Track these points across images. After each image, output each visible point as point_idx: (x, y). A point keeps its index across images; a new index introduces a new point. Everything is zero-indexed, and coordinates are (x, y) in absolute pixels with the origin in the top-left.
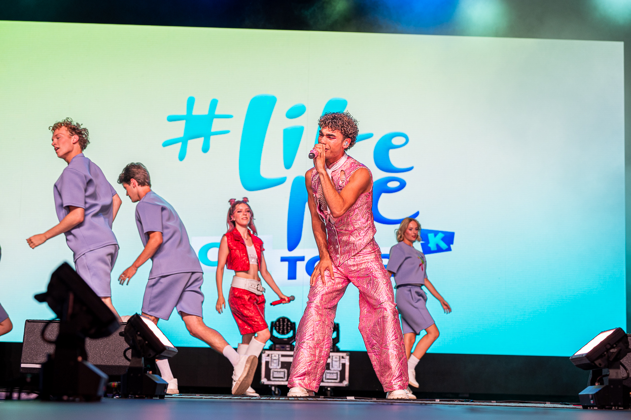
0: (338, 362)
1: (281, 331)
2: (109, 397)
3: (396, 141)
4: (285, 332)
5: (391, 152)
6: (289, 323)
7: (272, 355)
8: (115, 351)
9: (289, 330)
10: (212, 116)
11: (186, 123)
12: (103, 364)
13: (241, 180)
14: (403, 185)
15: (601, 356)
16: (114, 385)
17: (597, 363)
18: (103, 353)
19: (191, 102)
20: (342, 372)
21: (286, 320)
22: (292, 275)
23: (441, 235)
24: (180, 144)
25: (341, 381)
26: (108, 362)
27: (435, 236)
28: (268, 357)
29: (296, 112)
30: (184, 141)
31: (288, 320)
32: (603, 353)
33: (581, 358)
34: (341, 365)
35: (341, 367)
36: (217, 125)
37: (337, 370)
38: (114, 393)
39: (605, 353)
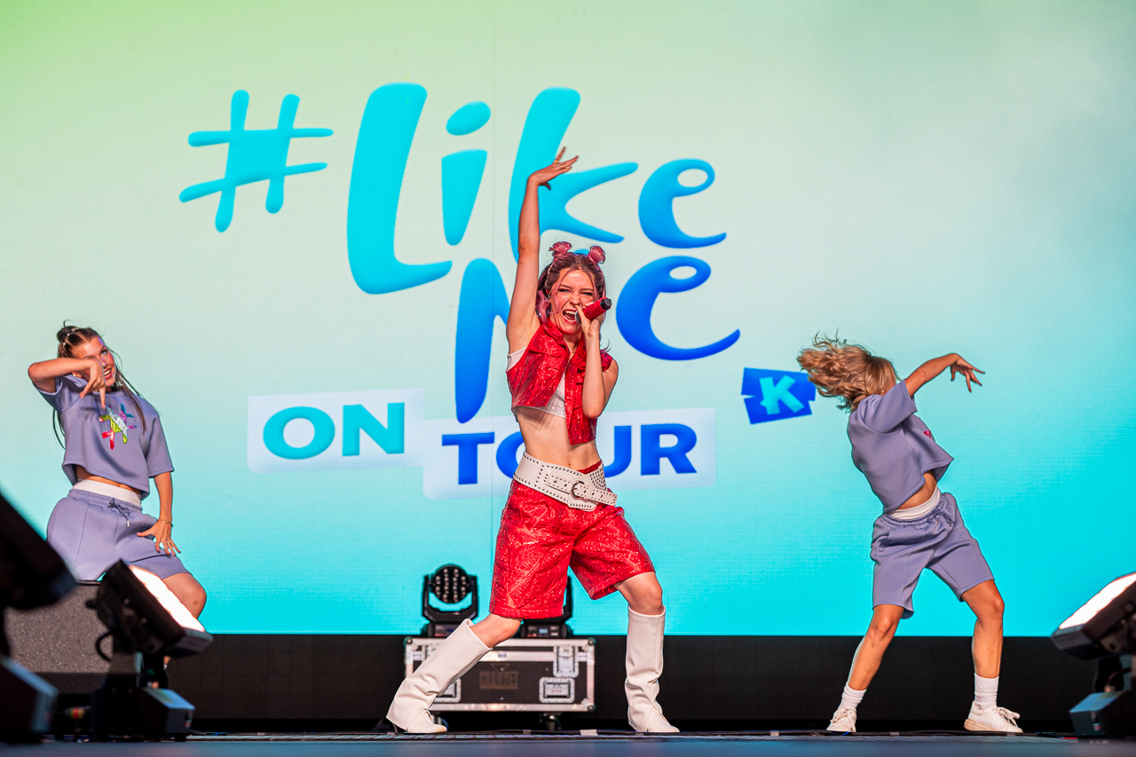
0: (571, 659)
1: (445, 596)
2: (69, 741)
3: (688, 179)
4: (456, 596)
5: (677, 202)
6: (463, 578)
7: (427, 646)
8: (79, 642)
9: (464, 594)
10: (286, 132)
11: (230, 148)
12: (55, 670)
13: (352, 271)
14: (703, 274)
15: (1114, 629)
16: (76, 715)
17: (1106, 642)
18: (55, 646)
19: (240, 104)
20: (581, 681)
21: (456, 571)
22: (468, 475)
23: (787, 382)
24: (218, 195)
25: (578, 701)
26: (65, 665)
27: (775, 383)
28: (419, 653)
29: (469, 120)
30: (227, 189)
31: (462, 572)
32: (1118, 622)
33: (1071, 634)
34: (577, 665)
35: (577, 670)
36: (298, 151)
37: (569, 677)
38: (78, 730)
39: (1123, 622)
